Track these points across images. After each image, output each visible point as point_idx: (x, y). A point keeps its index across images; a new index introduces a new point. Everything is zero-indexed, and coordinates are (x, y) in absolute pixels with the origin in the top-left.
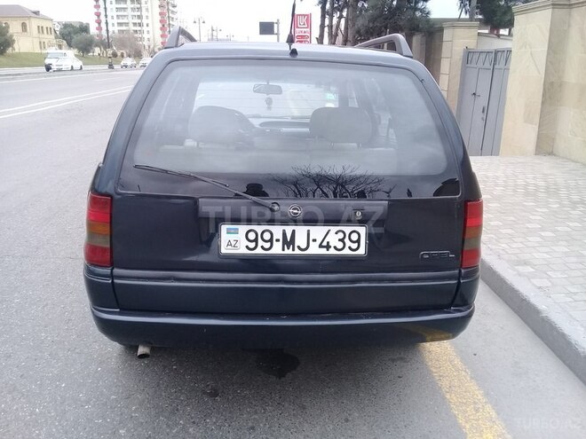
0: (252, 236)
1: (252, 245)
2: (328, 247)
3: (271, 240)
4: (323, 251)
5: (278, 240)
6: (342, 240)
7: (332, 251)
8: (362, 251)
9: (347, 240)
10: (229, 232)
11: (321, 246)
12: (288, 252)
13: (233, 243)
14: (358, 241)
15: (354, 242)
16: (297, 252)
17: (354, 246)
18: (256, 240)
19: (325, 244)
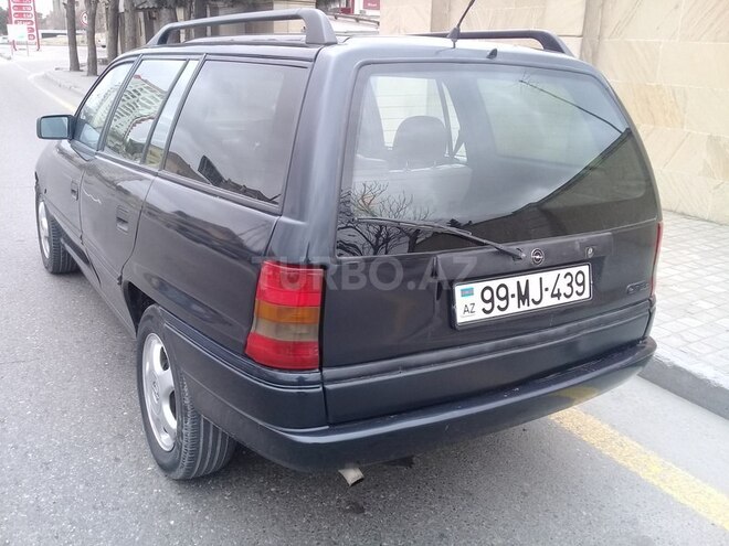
0: (487, 295)
1: (488, 307)
2: (558, 295)
3: (506, 298)
4: (555, 301)
5: (513, 296)
6: (570, 285)
7: (563, 300)
8: (586, 295)
9: (574, 284)
10: (464, 294)
11: (553, 296)
12: (524, 308)
13: (470, 307)
14: (583, 283)
15: (579, 285)
16: (533, 306)
17: (580, 289)
18: (492, 300)
19: (556, 292)
